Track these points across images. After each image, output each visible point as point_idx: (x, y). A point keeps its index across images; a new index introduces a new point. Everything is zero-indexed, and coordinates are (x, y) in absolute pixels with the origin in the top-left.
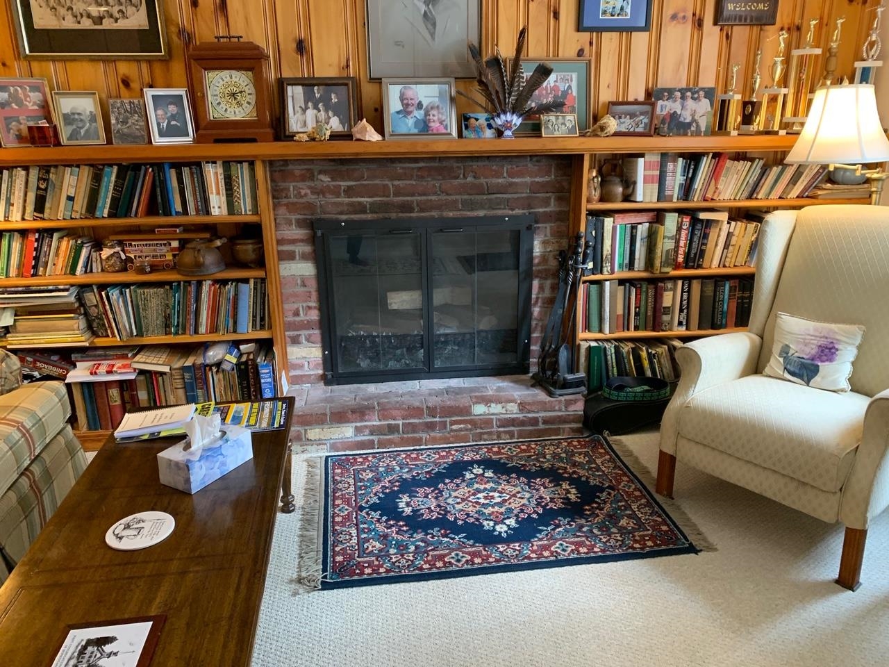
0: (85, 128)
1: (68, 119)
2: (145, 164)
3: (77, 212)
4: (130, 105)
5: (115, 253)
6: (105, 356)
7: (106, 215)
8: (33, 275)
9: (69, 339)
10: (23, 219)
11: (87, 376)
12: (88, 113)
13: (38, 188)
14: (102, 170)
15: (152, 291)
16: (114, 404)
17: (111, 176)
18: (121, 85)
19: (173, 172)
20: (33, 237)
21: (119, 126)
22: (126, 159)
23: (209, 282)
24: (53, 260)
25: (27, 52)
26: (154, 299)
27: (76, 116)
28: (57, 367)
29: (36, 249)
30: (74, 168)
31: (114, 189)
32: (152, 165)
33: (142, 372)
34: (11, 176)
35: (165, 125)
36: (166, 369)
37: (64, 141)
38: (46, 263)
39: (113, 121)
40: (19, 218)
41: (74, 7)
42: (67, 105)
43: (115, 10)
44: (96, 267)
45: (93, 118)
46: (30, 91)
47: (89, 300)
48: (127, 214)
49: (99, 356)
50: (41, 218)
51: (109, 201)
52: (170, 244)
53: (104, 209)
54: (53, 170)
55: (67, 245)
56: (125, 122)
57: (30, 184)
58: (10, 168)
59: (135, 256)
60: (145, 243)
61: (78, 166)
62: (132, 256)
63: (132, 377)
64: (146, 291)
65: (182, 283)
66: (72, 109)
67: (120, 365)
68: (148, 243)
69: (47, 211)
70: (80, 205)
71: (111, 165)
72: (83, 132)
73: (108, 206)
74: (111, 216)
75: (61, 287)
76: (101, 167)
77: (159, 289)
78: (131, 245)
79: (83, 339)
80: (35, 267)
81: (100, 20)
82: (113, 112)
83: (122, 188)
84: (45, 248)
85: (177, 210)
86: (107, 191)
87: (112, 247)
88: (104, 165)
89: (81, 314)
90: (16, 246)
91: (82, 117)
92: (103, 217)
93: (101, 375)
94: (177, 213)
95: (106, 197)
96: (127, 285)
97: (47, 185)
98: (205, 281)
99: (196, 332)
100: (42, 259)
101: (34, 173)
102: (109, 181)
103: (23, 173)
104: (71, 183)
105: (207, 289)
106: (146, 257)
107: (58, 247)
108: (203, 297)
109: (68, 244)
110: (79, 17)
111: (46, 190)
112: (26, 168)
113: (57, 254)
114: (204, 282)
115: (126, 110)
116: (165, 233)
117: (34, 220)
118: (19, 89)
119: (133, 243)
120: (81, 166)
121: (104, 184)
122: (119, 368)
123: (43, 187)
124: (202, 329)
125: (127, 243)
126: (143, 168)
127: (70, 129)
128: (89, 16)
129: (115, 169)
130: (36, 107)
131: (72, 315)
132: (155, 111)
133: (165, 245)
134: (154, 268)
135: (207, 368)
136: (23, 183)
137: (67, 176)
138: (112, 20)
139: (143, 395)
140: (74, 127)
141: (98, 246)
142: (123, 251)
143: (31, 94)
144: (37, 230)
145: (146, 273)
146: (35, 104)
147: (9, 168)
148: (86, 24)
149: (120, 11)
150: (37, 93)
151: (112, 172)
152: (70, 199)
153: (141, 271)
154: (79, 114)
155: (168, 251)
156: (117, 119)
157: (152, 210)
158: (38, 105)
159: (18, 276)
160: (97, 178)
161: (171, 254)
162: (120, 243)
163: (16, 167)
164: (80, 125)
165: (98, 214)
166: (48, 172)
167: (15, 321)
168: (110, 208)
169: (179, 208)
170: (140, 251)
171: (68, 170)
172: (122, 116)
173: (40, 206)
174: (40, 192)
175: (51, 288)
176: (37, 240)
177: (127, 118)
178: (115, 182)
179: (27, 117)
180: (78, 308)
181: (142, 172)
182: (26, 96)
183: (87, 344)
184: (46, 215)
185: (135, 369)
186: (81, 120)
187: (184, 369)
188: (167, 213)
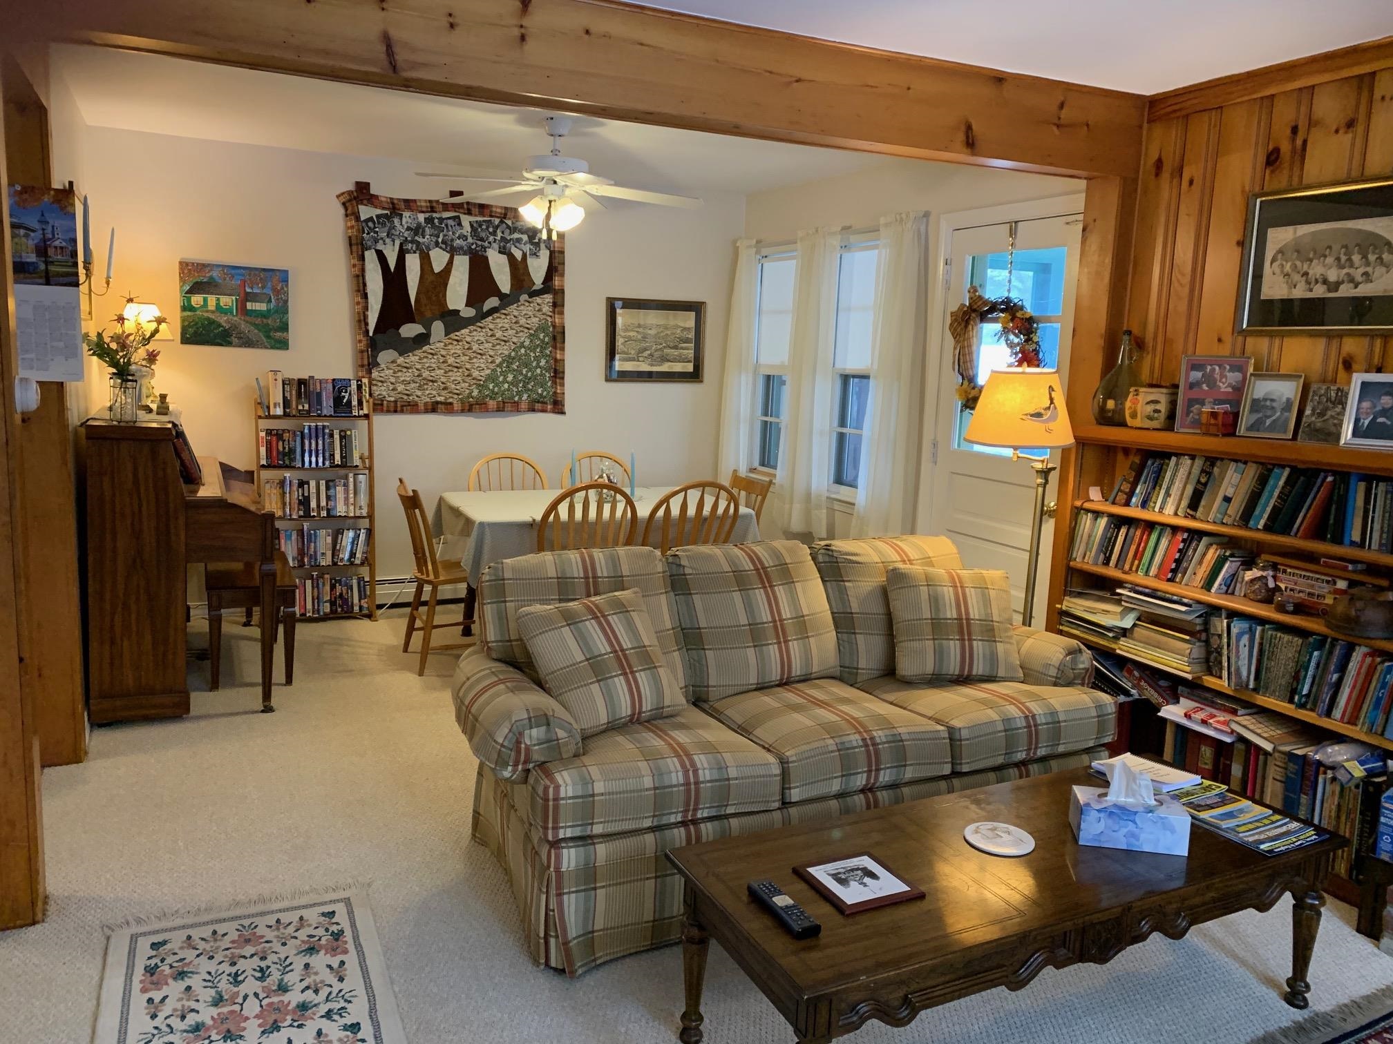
0: (1274, 418)
1: (1257, 405)
2: (1326, 471)
3: (1230, 516)
4: (1337, 394)
5: (1262, 576)
6: (1213, 702)
7: (1260, 527)
8: (1169, 580)
9: (1175, 665)
10: (1176, 514)
11: (1180, 717)
12: (1284, 399)
13: (1199, 482)
14: (1271, 471)
15: (1286, 638)
16: (1203, 766)
17: (1279, 480)
18: (1341, 366)
19: (1362, 486)
20: (1181, 536)
21: (1313, 419)
22: (1304, 462)
23: (1364, 650)
24: (1195, 568)
25: (1244, 326)
26: (1288, 647)
27: (1268, 403)
28: (1159, 694)
29: (1180, 551)
30: (1239, 464)
31: (1279, 497)
32: (1334, 473)
33: (1242, 739)
34: (1177, 464)
35: (1367, 422)
36: (1268, 747)
37: (1242, 429)
38: (1186, 569)
39: (1308, 412)
40: (1172, 512)
41: (1311, 272)
42: (1263, 388)
43: (1358, 274)
44: (1240, 590)
45: (1288, 405)
46: (1229, 371)
47: (1215, 627)
48: (1286, 530)
49: (1206, 699)
50: (1192, 516)
51: (1269, 509)
52: (1335, 583)
53: (1262, 518)
54: (1218, 463)
55: (1212, 554)
56: (1322, 414)
57: (1192, 476)
58: (1178, 455)
59: (1286, 588)
60: (1303, 573)
61: (1245, 463)
62: (1283, 586)
63: (1228, 740)
64: (1279, 635)
65: (1329, 640)
66: (1266, 394)
67: (1222, 719)
68: (1308, 574)
69: (1201, 509)
70: (1235, 509)
71: (1283, 467)
72: (1268, 422)
73: (1266, 516)
74: (1268, 528)
75: (1185, 600)
76: (1271, 467)
77: (1296, 639)
78: (1284, 571)
79: (1188, 669)
80: (1174, 571)
81: (1335, 286)
82: (1312, 401)
83: (1288, 496)
84: (1190, 552)
85: (1353, 539)
86: (1271, 496)
87: (1263, 569)
88: (1274, 465)
89: (1199, 640)
90: (1164, 543)
91: (1274, 404)
92: (1258, 529)
93: (1195, 722)
94: (1353, 543)
95: (1266, 505)
96: (1262, 621)
97: (1208, 479)
98: (1360, 645)
99: (1328, 714)
100: (1184, 564)
101: (1199, 463)
102: (1275, 486)
103: (1189, 462)
104: (1233, 481)
105: (1359, 658)
106: (1299, 592)
107: (1205, 554)
108: (1350, 667)
109: (1215, 553)
110: (1313, 284)
111: (1205, 485)
112: (1193, 458)
113: (1200, 562)
114: (1357, 648)
115: (1329, 400)
116: (1333, 567)
117: (1186, 517)
118: (1217, 368)
119: (1289, 570)
120: (1249, 464)
121: (1268, 488)
122: (1218, 722)
123: (1203, 480)
124: (1337, 713)
125: (1282, 567)
126: (1322, 474)
127: (1255, 417)
128: (1325, 282)
129: (1287, 471)
130: (1230, 390)
131: (1188, 638)
132: (1360, 401)
133: (1328, 582)
134: (1300, 609)
135: (1322, 769)
136: (1186, 473)
137: (1229, 473)
138: (1352, 285)
139: (1236, 770)
140: (1260, 415)
141: (1248, 564)
142: (1274, 577)
143: (1229, 375)
144: (1188, 530)
145: (1287, 612)
146: (1230, 385)
147: (1176, 455)
148: (1319, 291)
149: (1366, 274)
150: (1237, 374)
151: (1282, 474)
152: (1227, 500)
153: (1281, 608)
154: (1272, 400)
155: (1330, 592)
156: (1313, 410)
157: (1318, 531)
158: (1233, 388)
159: (1156, 576)
160: (1263, 481)
161: (1333, 596)
162: (1275, 567)
163: (1184, 455)
164: (1269, 413)
165: (1252, 523)
166: (1213, 465)
167: (1135, 625)
168: (1268, 519)
169: (1356, 537)
170: (1294, 583)
171: (1233, 465)
172: (1321, 407)
173: (1194, 504)
174: (1200, 487)
175: (1175, 598)
176: (1184, 541)
177: (1327, 409)
178: (1283, 487)
179: (1215, 400)
180: (1199, 632)
181: (1319, 480)
182: (1222, 376)
183: (1189, 677)
184: (1198, 514)
185: (1233, 731)
186: (1273, 408)
187: (1291, 756)
188: (1338, 539)
